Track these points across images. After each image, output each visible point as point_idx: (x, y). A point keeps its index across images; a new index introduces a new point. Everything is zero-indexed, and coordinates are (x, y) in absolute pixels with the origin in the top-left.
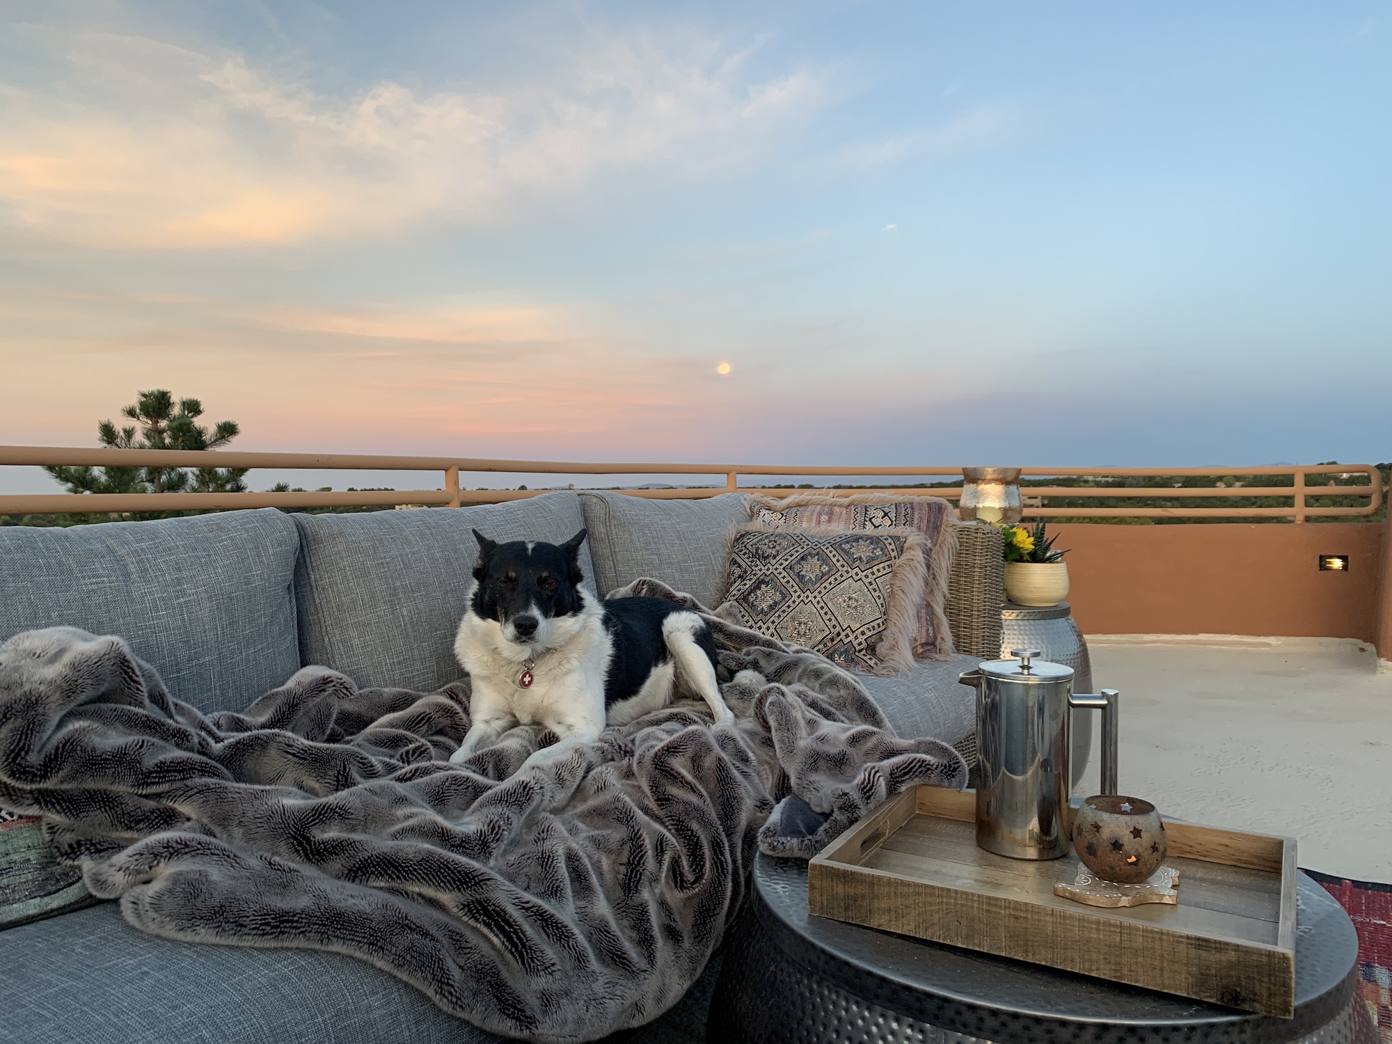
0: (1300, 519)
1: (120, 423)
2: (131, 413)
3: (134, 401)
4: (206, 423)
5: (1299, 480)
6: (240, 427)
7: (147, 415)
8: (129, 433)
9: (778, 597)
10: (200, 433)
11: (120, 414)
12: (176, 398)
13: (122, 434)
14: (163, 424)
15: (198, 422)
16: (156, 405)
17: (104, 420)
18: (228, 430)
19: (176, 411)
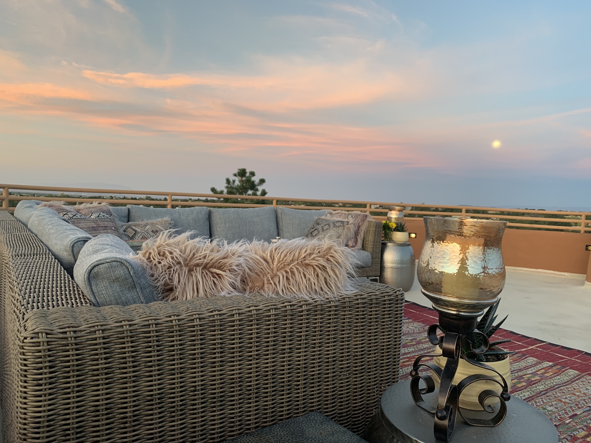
0: (582, 232)
1: (232, 178)
2: (235, 175)
3: (236, 171)
4: (256, 179)
5: (583, 217)
6: (266, 180)
7: (240, 176)
8: (234, 181)
9: (317, 233)
10: (253, 182)
11: (232, 175)
12: (248, 171)
13: (232, 181)
14: (244, 179)
15: (253, 179)
16: (242, 173)
17: (227, 177)
18: (262, 181)
19: (248, 175)
